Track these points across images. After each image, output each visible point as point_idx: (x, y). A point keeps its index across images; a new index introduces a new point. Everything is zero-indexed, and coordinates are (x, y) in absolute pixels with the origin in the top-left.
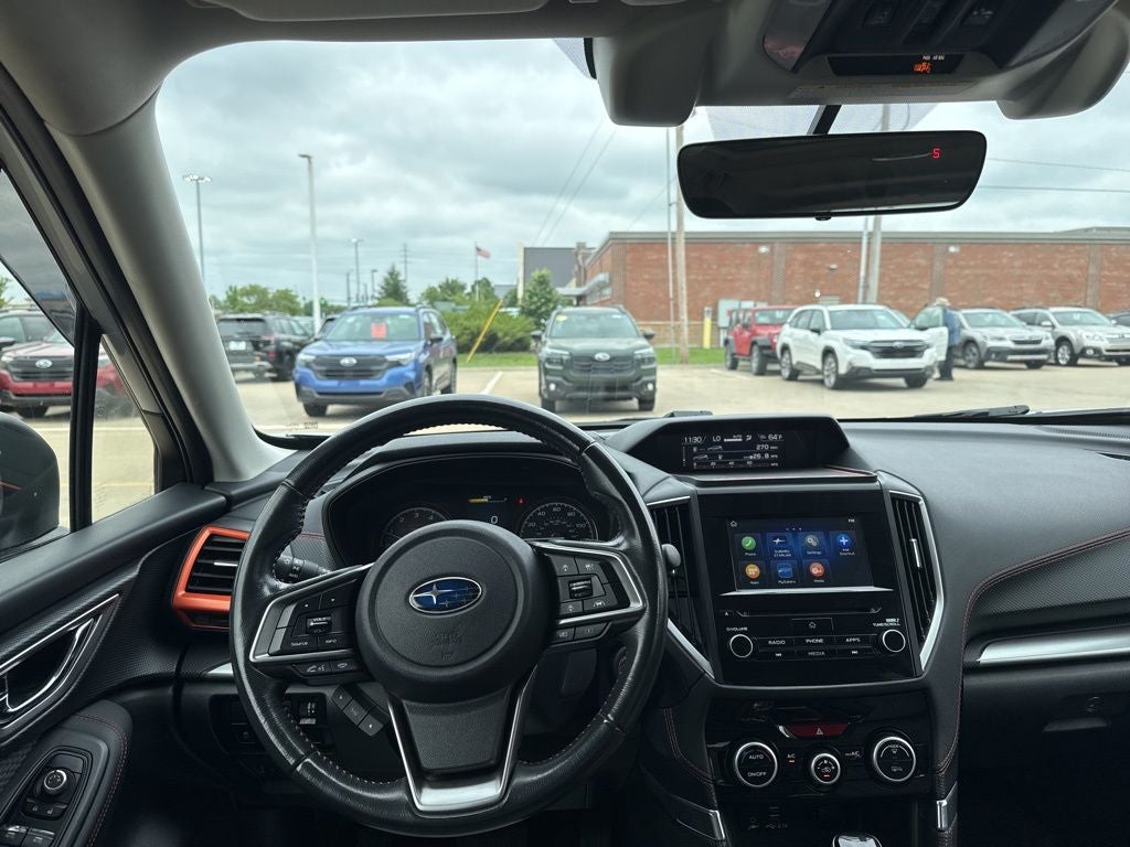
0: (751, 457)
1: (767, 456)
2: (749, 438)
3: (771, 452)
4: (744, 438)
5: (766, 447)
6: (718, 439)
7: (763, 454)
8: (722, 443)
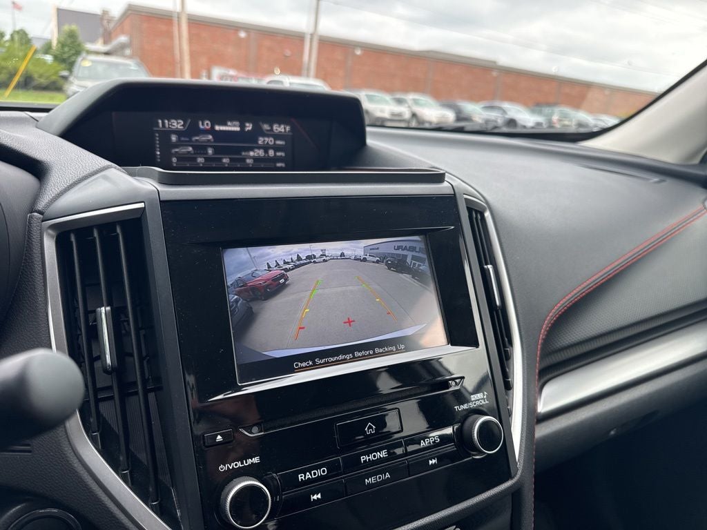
0: (252, 154)
1: (271, 153)
2: (249, 127)
3: (276, 148)
4: (243, 126)
5: (270, 141)
6: (206, 125)
7: (266, 150)
8: (212, 131)
